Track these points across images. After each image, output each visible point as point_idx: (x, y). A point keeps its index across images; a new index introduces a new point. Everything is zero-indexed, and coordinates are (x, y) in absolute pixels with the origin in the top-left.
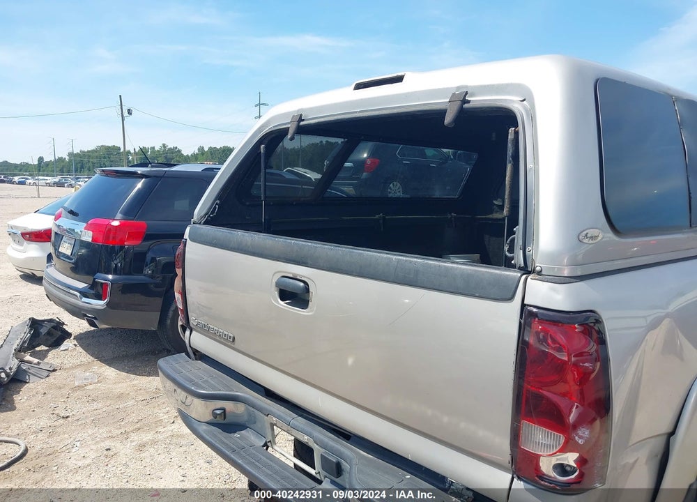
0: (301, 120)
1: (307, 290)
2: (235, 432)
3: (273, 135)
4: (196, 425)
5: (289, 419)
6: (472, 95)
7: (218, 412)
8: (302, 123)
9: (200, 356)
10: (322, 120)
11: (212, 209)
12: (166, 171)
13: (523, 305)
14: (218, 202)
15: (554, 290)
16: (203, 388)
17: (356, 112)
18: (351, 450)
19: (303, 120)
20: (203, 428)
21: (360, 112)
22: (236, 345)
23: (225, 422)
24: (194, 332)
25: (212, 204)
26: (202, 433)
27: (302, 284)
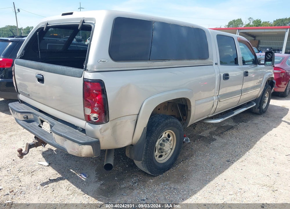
0: (48, 24)
1: (43, 78)
2: (31, 123)
3: (40, 29)
4: (19, 121)
5: (43, 116)
6: (86, 21)
7: (25, 117)
8: (48, 26)
9: (22, 102)
10: (53, 25)
11: (22, 54)
12: (20, 40)
13: (84, 78)
14: (24, 51)
15: (90, 74)
16: (20, 110)
17: (61, 23)
18: (56, 122)
19: (48, 25)
20: (21, 122)
21: (62, 23)
22: (30, 97)
23: (28, 120)
24: (20, 94)
25: (22, 52)
26: (20, 123)
27: (42, 76)
